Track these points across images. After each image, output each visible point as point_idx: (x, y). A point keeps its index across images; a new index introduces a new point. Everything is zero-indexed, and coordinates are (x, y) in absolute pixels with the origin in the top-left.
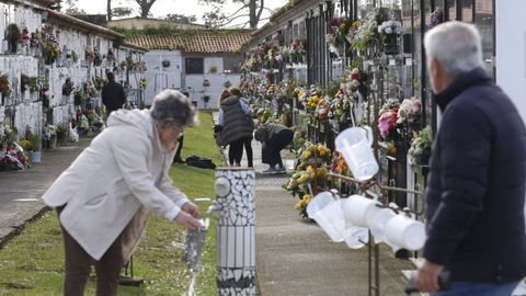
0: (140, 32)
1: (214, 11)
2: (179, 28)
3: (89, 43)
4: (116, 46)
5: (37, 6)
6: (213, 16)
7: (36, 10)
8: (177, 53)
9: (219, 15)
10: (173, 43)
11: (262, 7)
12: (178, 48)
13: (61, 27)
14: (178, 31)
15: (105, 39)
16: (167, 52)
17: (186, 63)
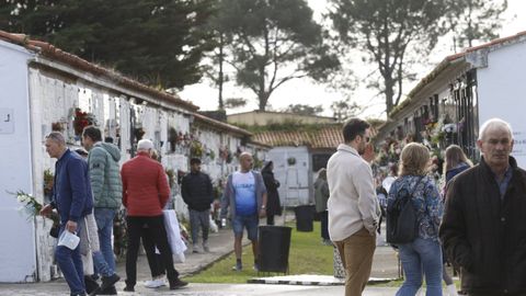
0: (263, 128)
1: (344, 100)
2: (304, 122)
3: (221, 142)
4: (243, 144)
5: (187, 112)
6: (343, 105)
7: (185, 115)
8: (304, 149)
9: (350, 103)
10: (298, 139)
11: (400, 93)
12: (304, 144)
13: (202, 128)
14: (304, 126)
15: (234, 137)
16: (292, 149)
17: (314, 160)
